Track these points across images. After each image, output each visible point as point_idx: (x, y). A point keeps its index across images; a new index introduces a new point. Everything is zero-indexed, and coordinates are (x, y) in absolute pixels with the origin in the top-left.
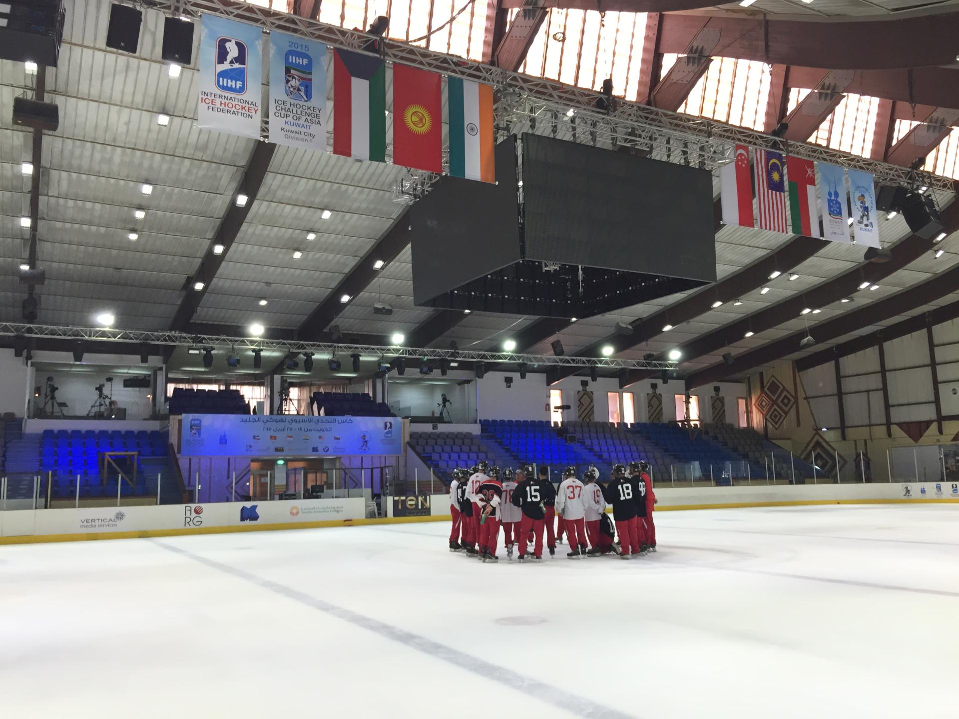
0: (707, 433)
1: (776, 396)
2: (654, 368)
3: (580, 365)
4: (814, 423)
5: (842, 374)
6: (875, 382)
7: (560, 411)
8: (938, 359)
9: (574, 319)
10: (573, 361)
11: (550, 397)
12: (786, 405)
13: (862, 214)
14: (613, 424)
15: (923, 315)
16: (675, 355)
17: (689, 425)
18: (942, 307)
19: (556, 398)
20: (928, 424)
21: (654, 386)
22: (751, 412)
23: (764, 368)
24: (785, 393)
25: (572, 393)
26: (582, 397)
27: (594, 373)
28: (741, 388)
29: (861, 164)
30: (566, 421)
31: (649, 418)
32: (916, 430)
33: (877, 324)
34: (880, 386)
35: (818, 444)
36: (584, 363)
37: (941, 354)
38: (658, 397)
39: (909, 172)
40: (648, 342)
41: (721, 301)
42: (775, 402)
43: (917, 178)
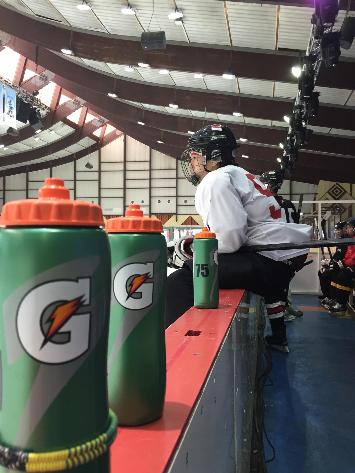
8: (30, 188)
13: (9, 110)
15: (25, 166)
18: (34, 164)
29: (11, 85)
33: (3, 167)
34: (2, 197)
39: (32, 96)
43: (34, 101)
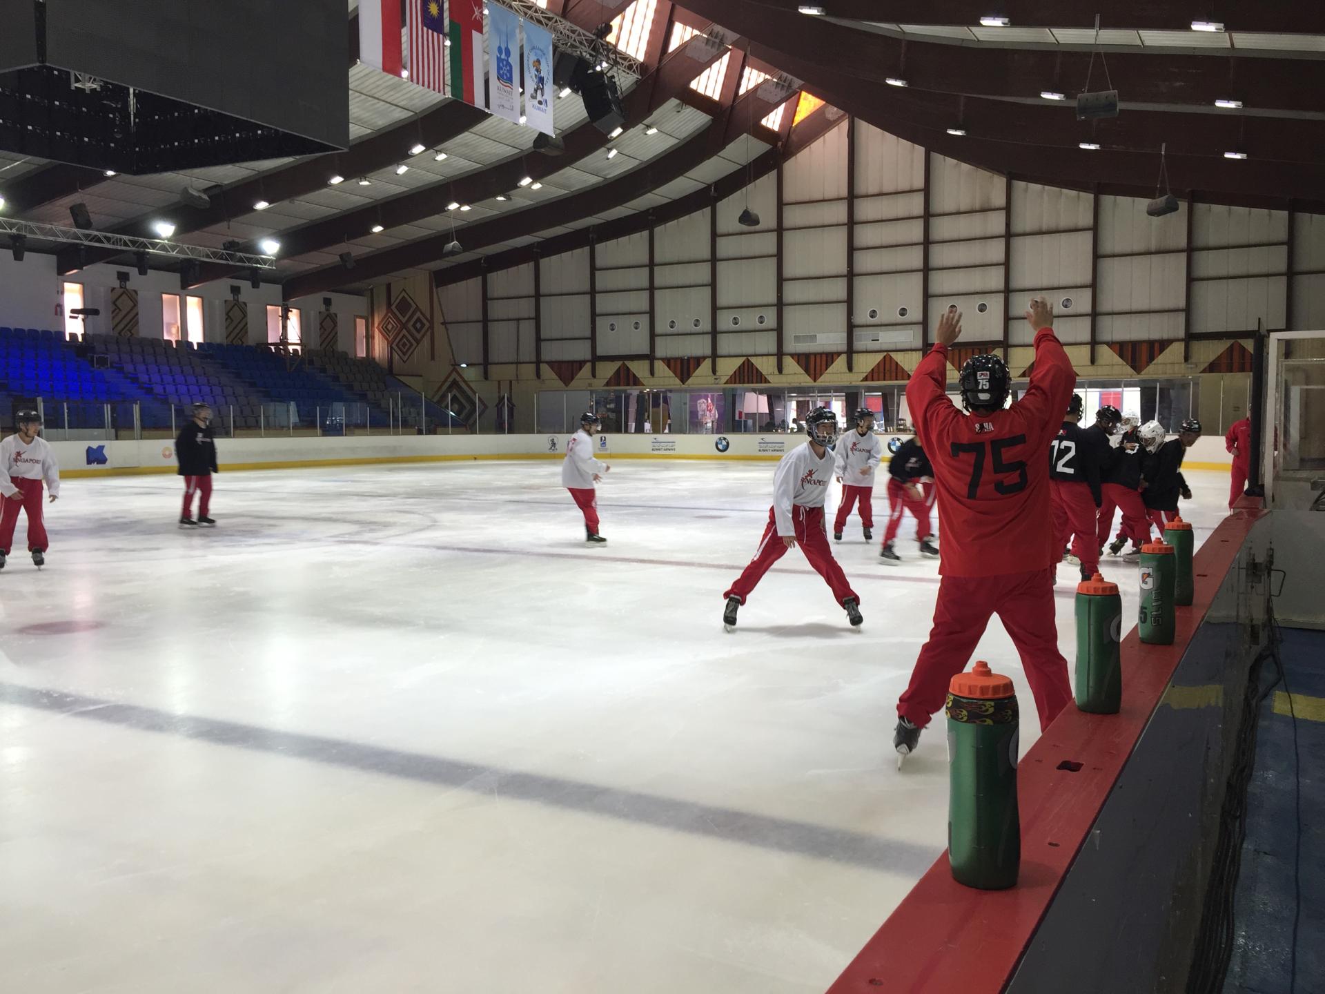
0: (311, 362)
1: (406, 318)
2: (238, 264)
3: (119, 248)
4: (451, 357)
5: (489, 295)
6: (526, 308)
7: (81, 316)
8: (598, 287)
9: (110, 173)
10: (108, 239)
11: (62, 292)
12: (418, 331)
13: (536, 86)
14: (170, 342)
15: (586, 230)
16: (270, 247)
17: (286, 350)
18: (608, 222)
19: (73, 296)
20: (581, 364)
21: (235, 290)
22: (373, 337)
23: (394, 277)
24: (418, 314)
25: (102, 289)
26: (121, 295)
27: (144, 263)
28: (360, 303)
29: (539, 15)
30: (90, 332)
31: (227, 338)
32: (567, 371)
33: (534, 234)
34: (533, 315)
35: (455, 384)
36: (126, 244)
37: (603, 280)
38: (243, 308)
39: (593, 41)
40: (231, 223)
41: (340, 175)
42: (404, 326)
43: (601, 50)
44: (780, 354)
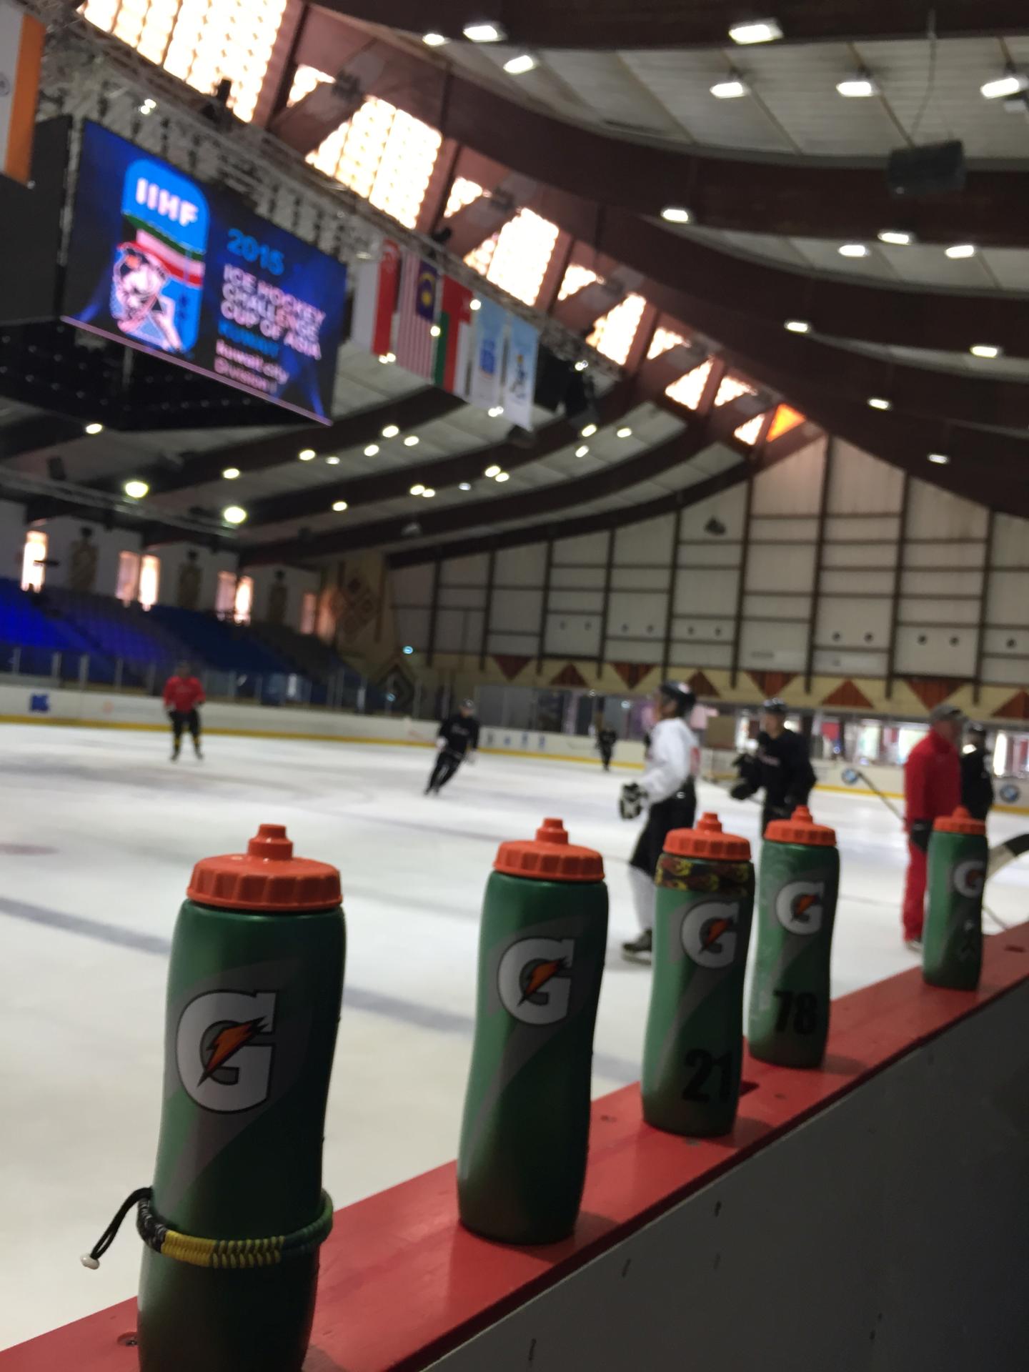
0: (258, 635)
1: (356, 597)
2: (200, 529)
4: (395, 639)
5: (442, 582)
6: (477, 598)
7: (42, 567)
8: (553, 582)
11: (25, 541)
12: (366, 612)
13: (516, 380)
14: (121, 601)
15: (545, 525)
16: (234, 515)
17: (233, 619)
18: (569, 520)
19: (36, 546)
20: (527, 660)
22: (321, 615)
23: (347, 556)
24: (368, 596)
27: (110, 520)
28: (312, 578)
29: (526, 313)
30: (50, 584)
32: (512, 665)
33: (494, 525)
34: (483, 606)
35: (396, 669)
37: (558, 577)
39: (575, 339)
41: (313, 451)
42: (352, 606)
43: (583, 351)
44: (735, 669)
